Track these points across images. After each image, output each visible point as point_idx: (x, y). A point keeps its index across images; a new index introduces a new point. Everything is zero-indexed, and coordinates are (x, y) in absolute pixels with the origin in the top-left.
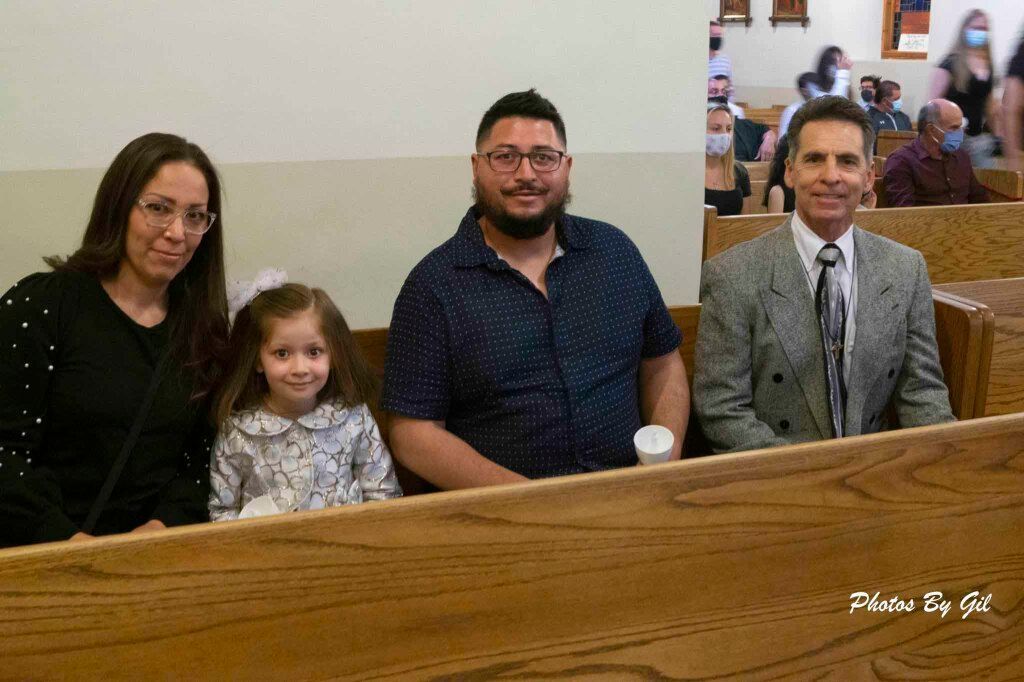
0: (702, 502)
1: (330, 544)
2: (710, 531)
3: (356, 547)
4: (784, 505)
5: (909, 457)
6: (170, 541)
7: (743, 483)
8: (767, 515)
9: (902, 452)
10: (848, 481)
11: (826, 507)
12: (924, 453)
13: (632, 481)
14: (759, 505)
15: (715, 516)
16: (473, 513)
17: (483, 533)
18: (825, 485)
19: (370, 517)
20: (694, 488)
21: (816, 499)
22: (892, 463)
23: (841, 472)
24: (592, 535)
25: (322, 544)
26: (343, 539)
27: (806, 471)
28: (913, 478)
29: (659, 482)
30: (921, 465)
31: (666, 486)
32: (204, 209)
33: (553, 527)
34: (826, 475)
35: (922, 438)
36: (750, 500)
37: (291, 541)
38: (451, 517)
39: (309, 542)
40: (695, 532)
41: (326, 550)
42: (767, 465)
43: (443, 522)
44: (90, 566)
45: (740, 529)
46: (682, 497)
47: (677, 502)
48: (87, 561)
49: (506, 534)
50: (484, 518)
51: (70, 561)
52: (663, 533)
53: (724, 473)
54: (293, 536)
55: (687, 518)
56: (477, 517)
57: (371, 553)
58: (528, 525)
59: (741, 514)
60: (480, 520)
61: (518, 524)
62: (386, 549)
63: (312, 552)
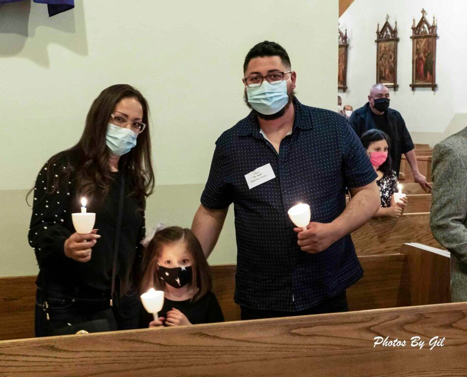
0: (303, 334)
1: (146, 343)
2: (307, 347)
3: (157, 344)
4: (341, 337)
5: (402, 319)
6: (85, 338)
7: (322, 326)
8: (333, 341)
9: (397, 317)
10: (372, 329)
11: (361, 340)
12: (409, 317)
13: (272, 323)
14: (329, 336)
15: (309, 340)
16: (204, 333)
17: (208, 342)
18: (360, 330)
19: (162, 332)
20: (299, 328)
21: (355, 335)
22: (394, 321)
23: (368, 324)
24: (255, 345)
25: (143, 342)
26: (151, 341)
27: (351, 323)
28: (404, 329)
29: (284, 324)
30: (408, 323)
31: (287, 326)
32: (141, 121)
33: (238, 340)
34: (361, 325)
35: (407, 311)
36: (325, 334)
37: (132, 340)
38: (195, 334)
39: (138, 341)
40: (301, 347)
41: (145, 345)
42: (332, 320)
43: (192, 336)
44: (54, 346)
45: (320, 347)
46: (294, 331)
47: (292, 333)
48: (52, 344)
49: (217, 343)
50: (209, 335)
51: (47, 344)
52: (286, 346)
53: (313, 322)
54: (131, 338)
55: (296, 340)
56: (207, 335)
57: (163, 347)
58: (227, 339)
59: (321, 340)
60: (206, 336)
61: (223, 339)
62: (169, 346)
63: (139, 345)
